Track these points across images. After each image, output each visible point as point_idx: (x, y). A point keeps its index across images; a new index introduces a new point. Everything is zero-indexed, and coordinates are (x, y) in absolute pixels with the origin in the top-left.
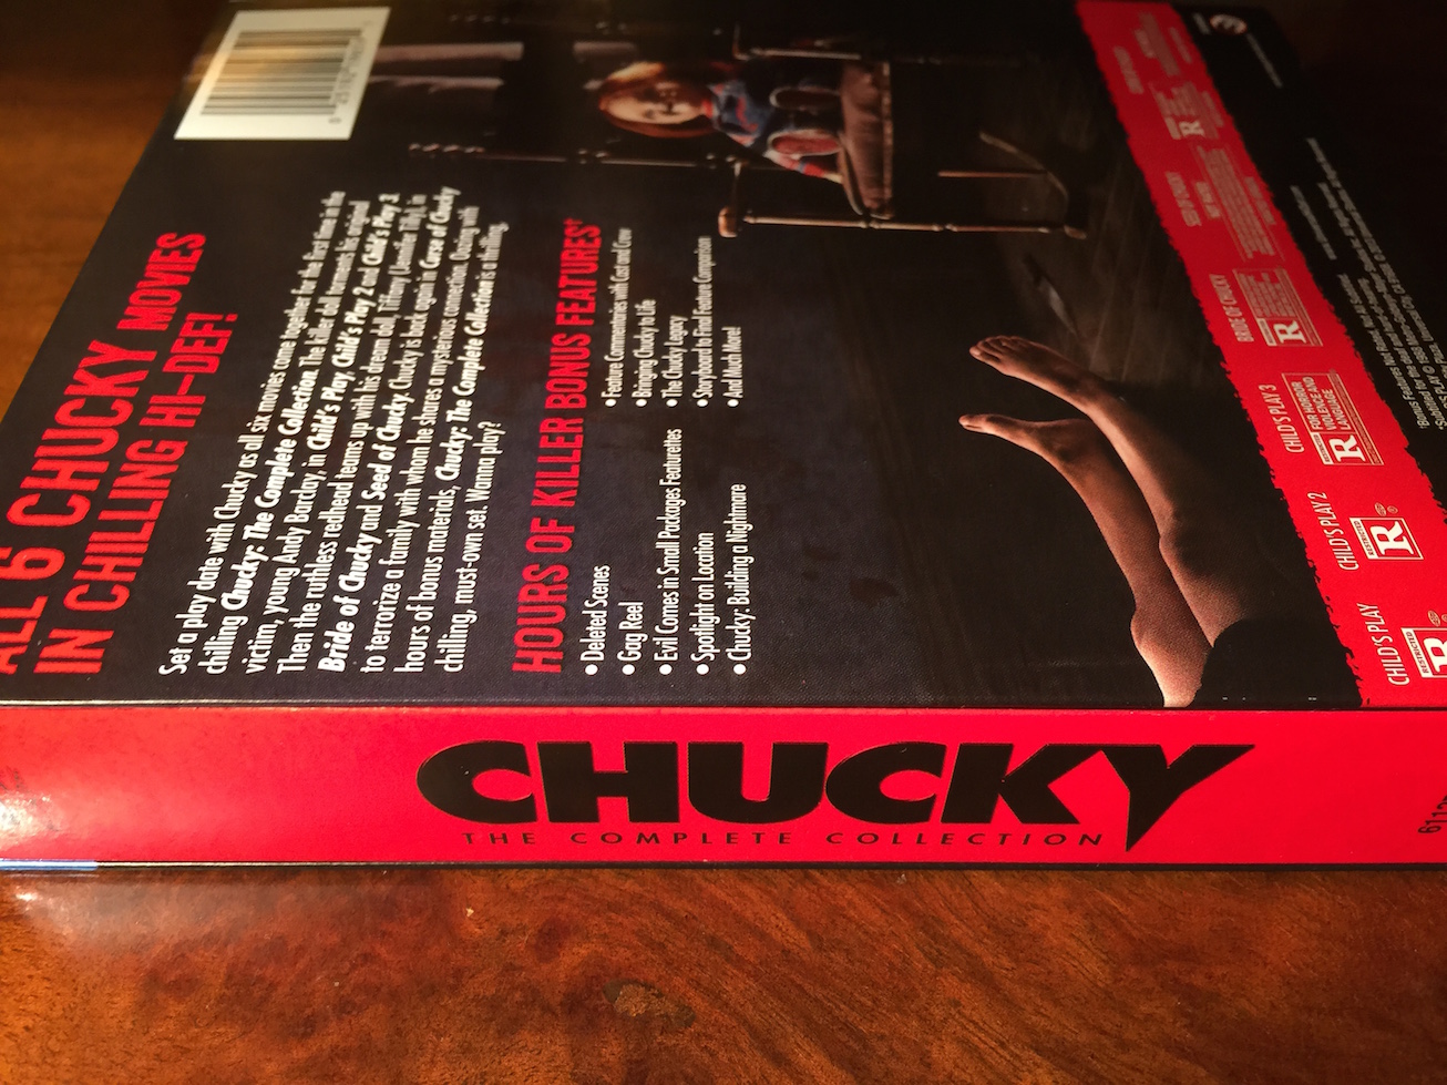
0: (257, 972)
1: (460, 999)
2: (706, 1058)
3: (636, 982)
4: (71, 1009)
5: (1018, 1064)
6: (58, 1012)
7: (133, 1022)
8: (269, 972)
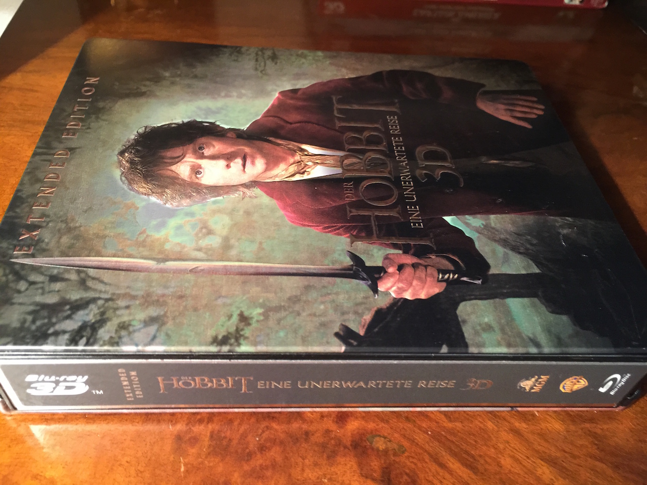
0: (223, 435)
1: (309, 444)
2: (413, 466)
3: (380, 436)
4: (146, 453)
5: (535, 465)
6: (140, 454)
7: (174, 458)
8: (228, 434)
